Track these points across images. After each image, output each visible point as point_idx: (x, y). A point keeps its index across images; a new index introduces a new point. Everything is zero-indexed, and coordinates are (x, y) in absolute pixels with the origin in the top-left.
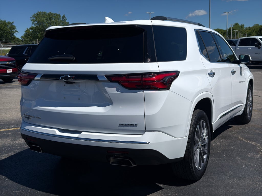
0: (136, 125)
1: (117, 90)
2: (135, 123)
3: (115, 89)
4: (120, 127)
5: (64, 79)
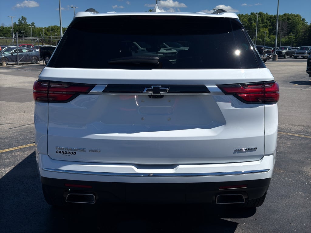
0: (255, 149)
1: (233, 105)
2: (254, 147)
3: (230, 104)
4: (235, 154)
5: (152, 91)
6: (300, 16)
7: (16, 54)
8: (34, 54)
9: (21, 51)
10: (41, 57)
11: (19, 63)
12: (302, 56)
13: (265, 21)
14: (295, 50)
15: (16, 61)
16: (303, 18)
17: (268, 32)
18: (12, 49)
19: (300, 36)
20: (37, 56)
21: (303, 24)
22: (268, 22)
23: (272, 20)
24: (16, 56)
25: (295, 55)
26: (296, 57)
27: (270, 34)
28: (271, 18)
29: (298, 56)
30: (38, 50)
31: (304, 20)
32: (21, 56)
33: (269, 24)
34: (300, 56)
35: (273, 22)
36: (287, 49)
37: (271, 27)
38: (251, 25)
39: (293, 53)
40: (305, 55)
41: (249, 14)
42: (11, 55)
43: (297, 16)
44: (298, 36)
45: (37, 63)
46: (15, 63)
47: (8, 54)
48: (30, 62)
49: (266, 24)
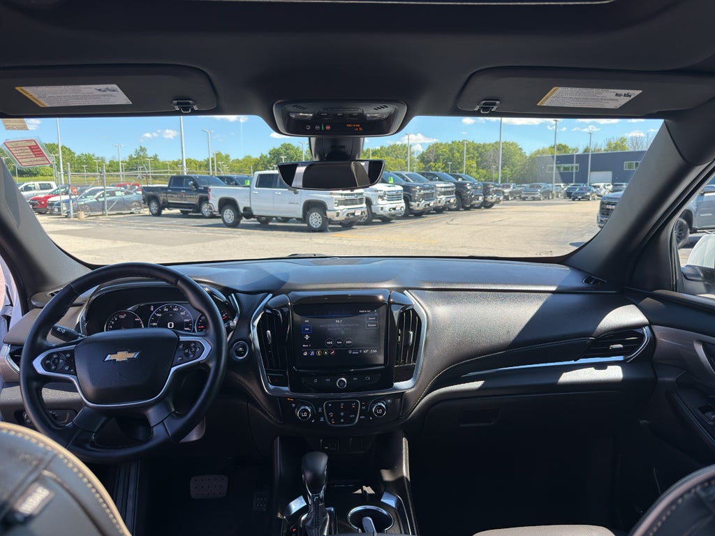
6: (516, 144)
7: (103, 199)
8: (135, 199)
9: (112, 194)
10: (145, 203)
11: (108, 213)
12: (532, 197)
13: (471, 150)
14: (521, 188)
15: (103, 210)
16: (520, 147)
17: (475, 165)
18: (98, 191)
19: (518, 171)
20: (138, 202)
21: (521, 155)
22: (475, 152)
23: (480, 149)
24: (103, 202)
25: (523, 196)
26: (524, 199)
27: (478, 168)
28: (478, 147)
29: (527, 197)
30: (140, 192)
31: (521, 149)
32: (111, 202)
33: (476, 155)
34: (530, 197)
35: (482, 152)
36: (510, 187)
37: (479, 159)
38: (453, 156)
39: (520, 192)
40: (536, 196)
41: (450, 143)
42: (95, 200)
43: (512, 144)
44: (516, 170)
45: (139, 213)
46: (101, 213)
47: (91, 199)
48: (129, 212)
49: (472, 155)
